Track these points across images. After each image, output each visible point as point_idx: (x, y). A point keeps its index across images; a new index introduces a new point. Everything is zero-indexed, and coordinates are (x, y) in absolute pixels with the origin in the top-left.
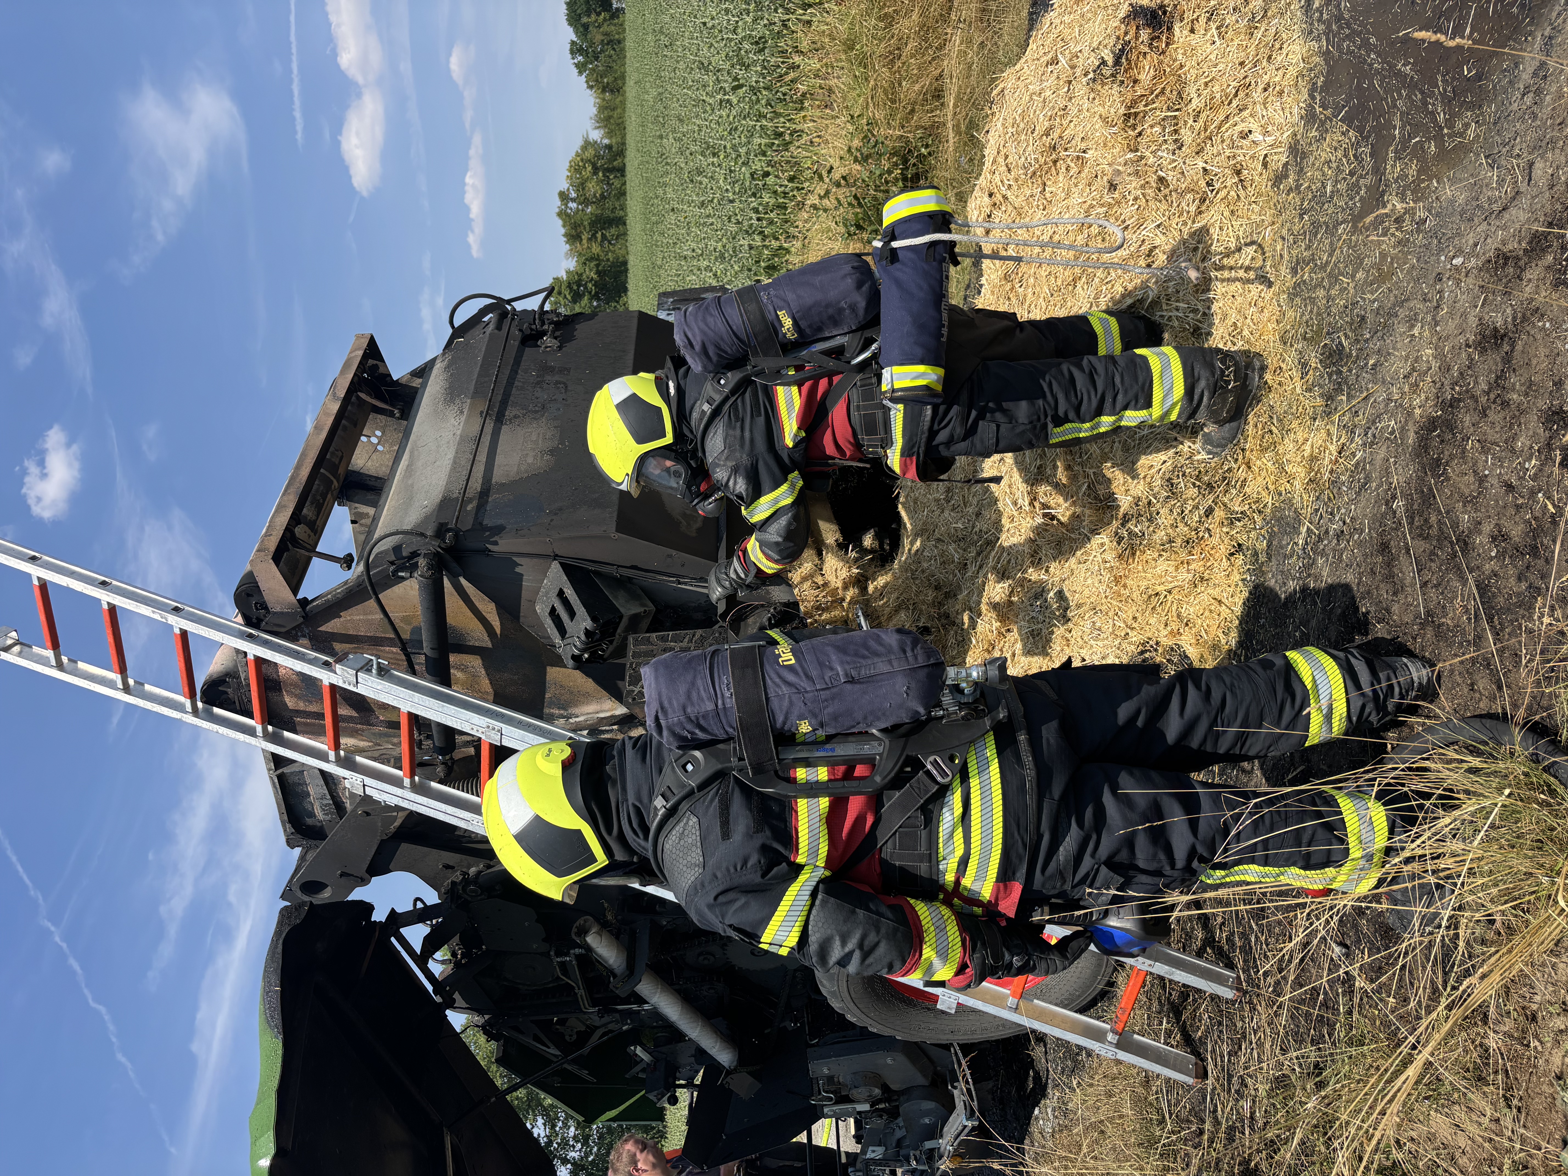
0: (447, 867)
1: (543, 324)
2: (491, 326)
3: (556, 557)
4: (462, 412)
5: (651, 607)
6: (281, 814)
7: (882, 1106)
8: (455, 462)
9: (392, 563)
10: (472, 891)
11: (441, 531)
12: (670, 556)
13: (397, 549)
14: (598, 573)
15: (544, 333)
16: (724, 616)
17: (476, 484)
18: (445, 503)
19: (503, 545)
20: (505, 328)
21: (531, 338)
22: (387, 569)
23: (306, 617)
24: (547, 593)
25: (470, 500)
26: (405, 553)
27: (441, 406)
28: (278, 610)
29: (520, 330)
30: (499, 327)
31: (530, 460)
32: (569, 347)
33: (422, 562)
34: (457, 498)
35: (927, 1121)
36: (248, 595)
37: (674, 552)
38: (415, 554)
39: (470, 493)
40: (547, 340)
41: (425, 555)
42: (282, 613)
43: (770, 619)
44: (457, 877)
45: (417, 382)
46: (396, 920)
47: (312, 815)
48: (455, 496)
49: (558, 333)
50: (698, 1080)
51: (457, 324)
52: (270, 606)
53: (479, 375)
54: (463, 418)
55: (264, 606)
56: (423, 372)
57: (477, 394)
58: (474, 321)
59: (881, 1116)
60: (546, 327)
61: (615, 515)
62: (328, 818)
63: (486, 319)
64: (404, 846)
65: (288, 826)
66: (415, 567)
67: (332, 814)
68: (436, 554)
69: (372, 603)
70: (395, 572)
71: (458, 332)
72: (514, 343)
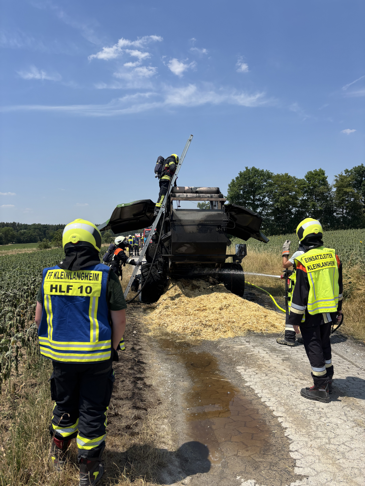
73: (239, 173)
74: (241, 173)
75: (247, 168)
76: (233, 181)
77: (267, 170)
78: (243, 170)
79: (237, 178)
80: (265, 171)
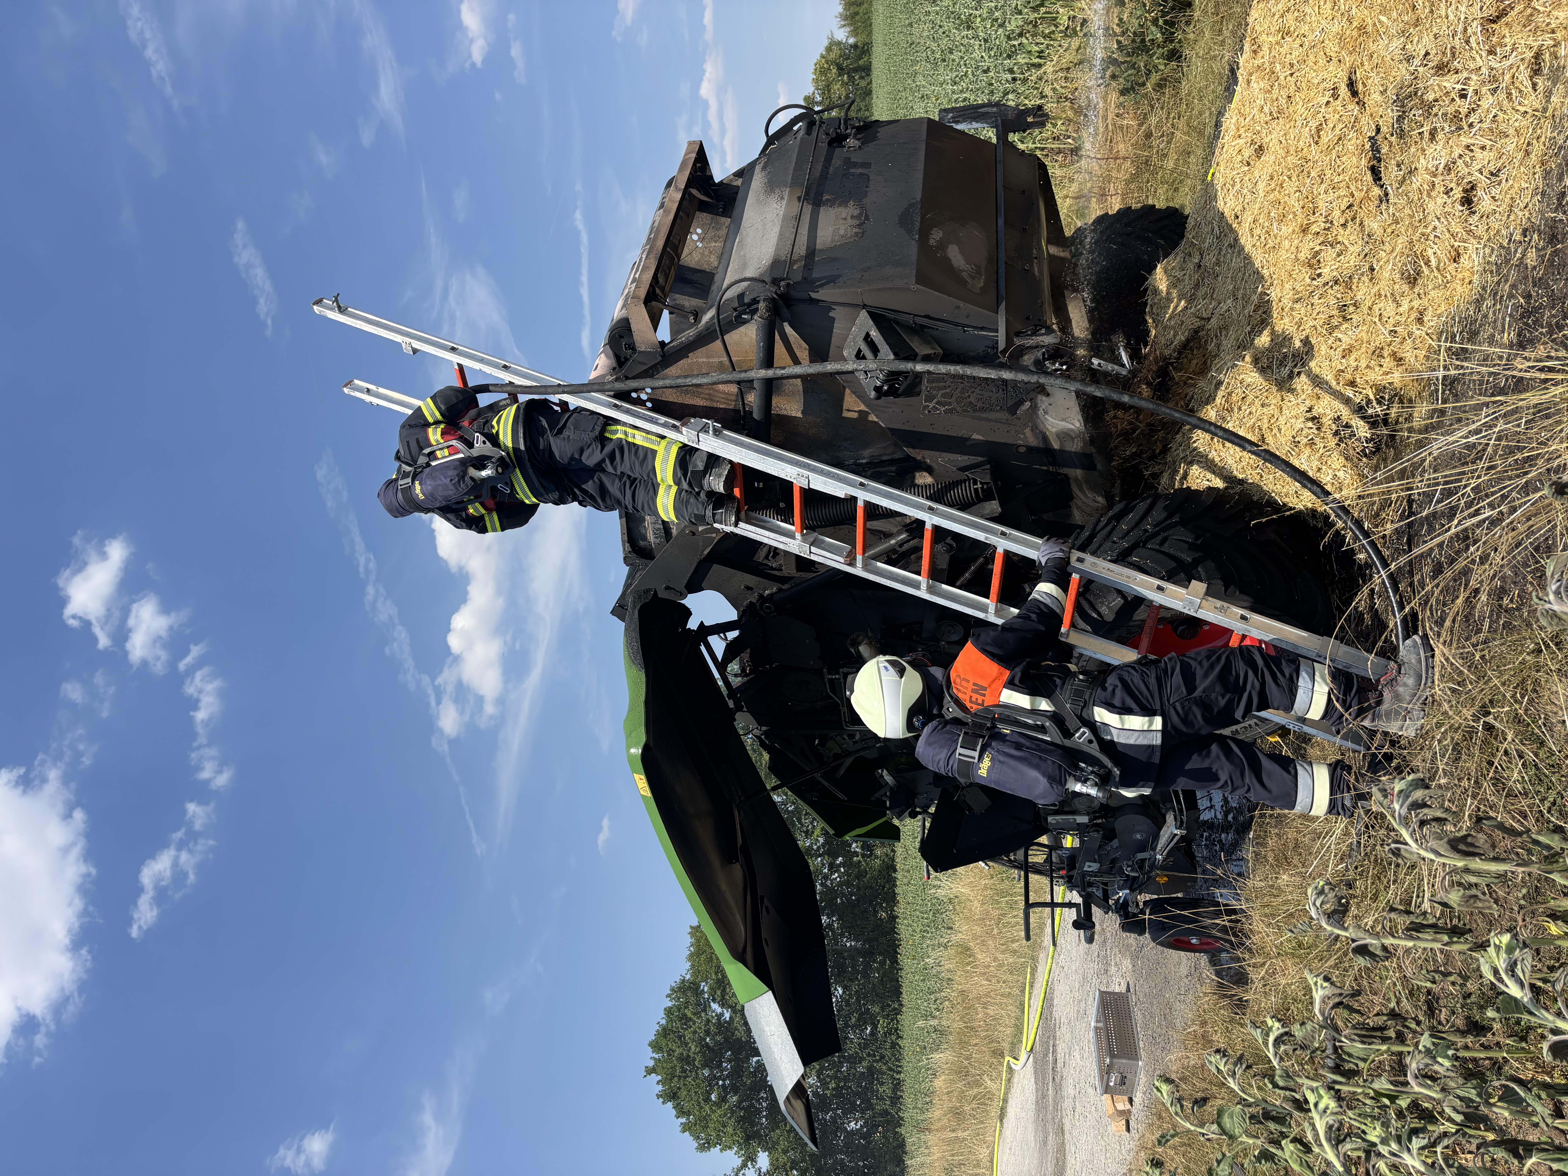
0: (748, 588)
1: (847, 129)
2: (802, 133)
3: (864, 306)
4: (782, 198)
5: (940, 351)
6: (623, 534)
7: (1099, 821)
8: (780, 234)
9: (735, 310)
10: (767, 608)
11: (775, 282)
12: (958, 307)
13: (741, 296)
14: (897, 322)
15: (846, 137)
16: (1004, 352)
17: (801, 249)
18: (776, 263)
19: (823, 294)
20: (814, 133)
21: (838, 140)
22: (731, 315)
23: (663, 356)
24: (854, 339)
25: (796, 261)
26: (747, 300)
27: (762, 197)
28: (643, 349)
29: (827, 134)
30: (809, 132)
31: (842, 232)
32: (871, 147)
33: (762, 305)
34: (785, 261)
35: (1138, 836)
36: (621, 337)
37: (961, 304)
38: (755, 301)
39: (795, 257)
40: (851, 142)
41: (764, 300)
42: (645, 352)
43: (1044, 354)
44: (754, 598)
45: (739, 182)
46: (705, 631)
47: (645, 538)
48: (783, 258)
49: (859, 136)
50: (932, 810)
51: (770, 133)
52: (637, 345)
53: (795, 170)
54: (784, 202)
55: (632, 347)
56: (744, 173)
57: (794, 184)
58: (786, 129)
59: (1098, 831)
60: (849, 131)
61: (914, 271)
62: (658, 541)
63: (795, 128)
64: (716, 567)
65: (627, 545)
66: (753, 312)
67: (661, 537)
68: (773, 300)
69: (718, 343)
70: (739, 317)
71: (771, 140)
72: (824, 146)
73: (661, 1100)
74: (661, 1096)
75: (650, 1071)
76: (686, 1128)
77: (668, 996)
78: (654, 1084)
79: (681, 1112)
80: (669, 1003)
